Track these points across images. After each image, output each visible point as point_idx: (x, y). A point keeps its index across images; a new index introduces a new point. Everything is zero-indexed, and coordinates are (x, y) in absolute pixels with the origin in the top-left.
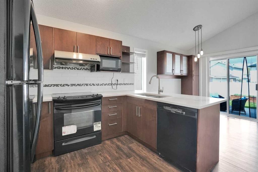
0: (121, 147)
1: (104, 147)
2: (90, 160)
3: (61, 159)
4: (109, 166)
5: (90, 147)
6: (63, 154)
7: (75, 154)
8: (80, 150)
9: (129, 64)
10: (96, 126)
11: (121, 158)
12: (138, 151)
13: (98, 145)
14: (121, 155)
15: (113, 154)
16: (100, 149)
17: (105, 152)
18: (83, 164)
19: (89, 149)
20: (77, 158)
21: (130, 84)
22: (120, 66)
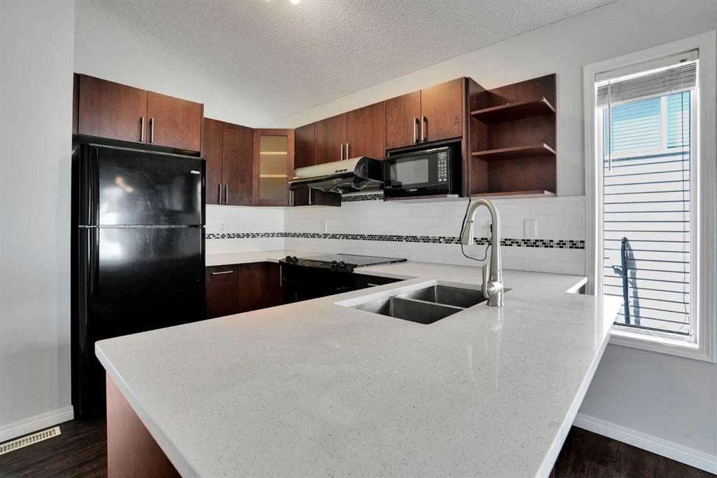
21: (561, 244)
22: (443, 175)
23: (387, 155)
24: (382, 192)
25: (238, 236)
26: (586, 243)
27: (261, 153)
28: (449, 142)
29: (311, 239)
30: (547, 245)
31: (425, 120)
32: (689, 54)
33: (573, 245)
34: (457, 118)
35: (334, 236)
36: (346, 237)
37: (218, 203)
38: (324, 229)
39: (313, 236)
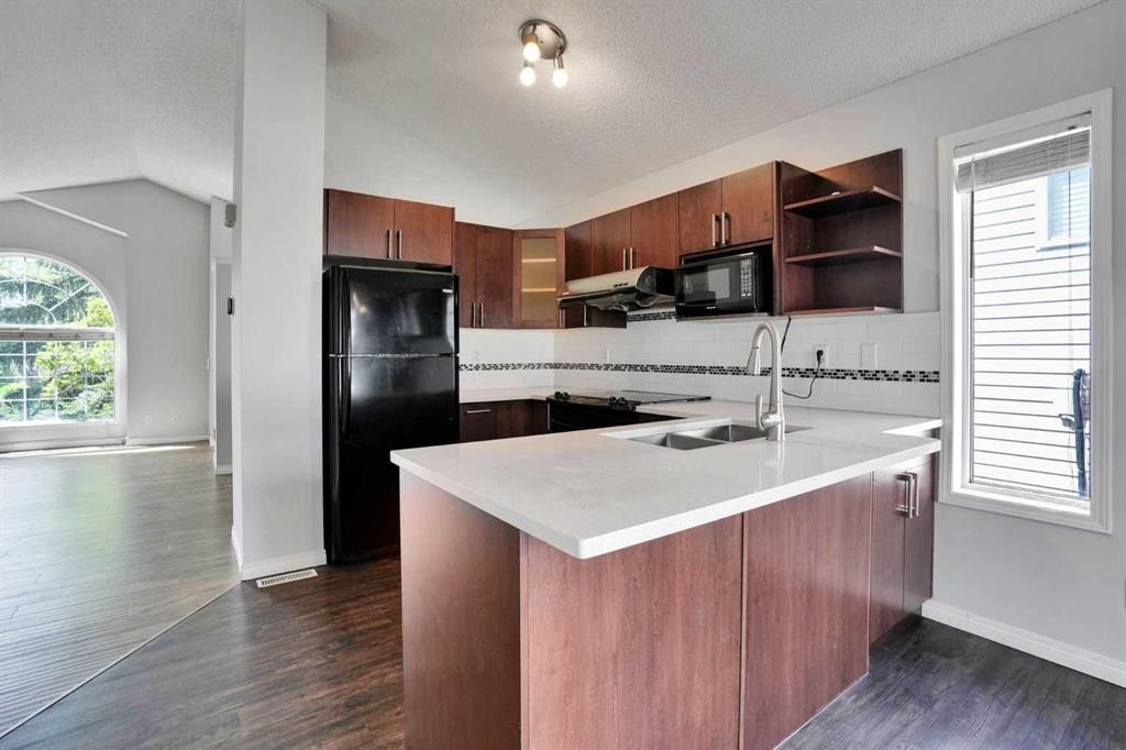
21: (909, 376)
22: (747, 289)
23: (680, 263)
24: (674, 310)
25: (496, 367)
26: (941, 376)
27: (523, 261)
28: (755, 245)
29: (587, 371)
30: (891, 377)
31: (727, 216)
32: (1078, 118)
33: (924, 377)
34: (766, 214)
35: (617, 368)
36: (633, 368)
37: (472, 326)
38: (606, 358)
39: (591, 367)
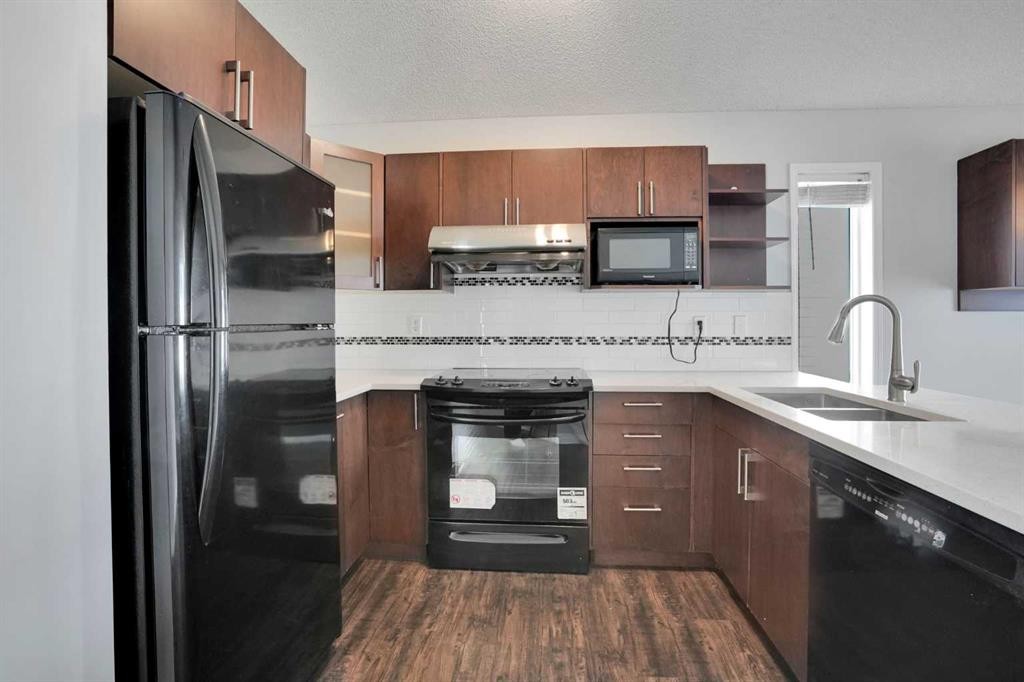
0: (657, 615)
1: (590, 593)
2: (512, 622)
3: (439, 580)
4: (560, 667)
5: (542, 575)
6: (452, 568)
7: (486, 581)
8: (505, 573)
9: (765, 248)
10: (565, 501)
11: (623, 661)
12: (719, 664)
13: (574, 576)
14: (634, 650)
15: (606, 630)
16: (571, 596)
17: (579, 611)
18: (485, 623)
19: (536, 579)
20: (480, 596)
22: (692, 261)
28: (683, 220)
30: (757, 342)
32: (863, 176)
33: (781, 341)
34: (694, 193)
35: (438, 340)
36: (465, 340)
38: (416, 329)
39: (388, 342)
